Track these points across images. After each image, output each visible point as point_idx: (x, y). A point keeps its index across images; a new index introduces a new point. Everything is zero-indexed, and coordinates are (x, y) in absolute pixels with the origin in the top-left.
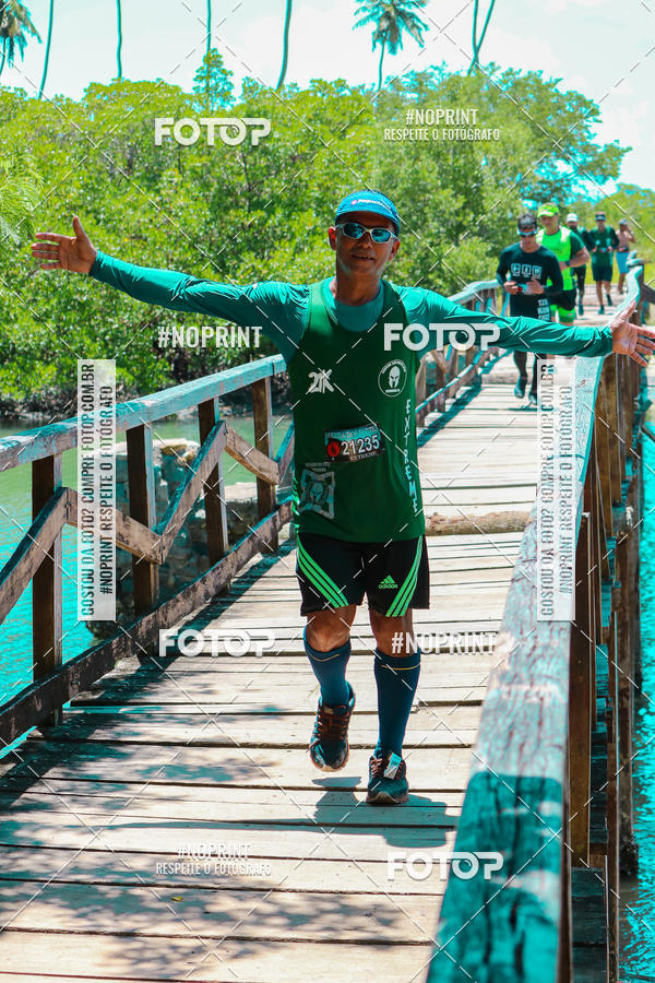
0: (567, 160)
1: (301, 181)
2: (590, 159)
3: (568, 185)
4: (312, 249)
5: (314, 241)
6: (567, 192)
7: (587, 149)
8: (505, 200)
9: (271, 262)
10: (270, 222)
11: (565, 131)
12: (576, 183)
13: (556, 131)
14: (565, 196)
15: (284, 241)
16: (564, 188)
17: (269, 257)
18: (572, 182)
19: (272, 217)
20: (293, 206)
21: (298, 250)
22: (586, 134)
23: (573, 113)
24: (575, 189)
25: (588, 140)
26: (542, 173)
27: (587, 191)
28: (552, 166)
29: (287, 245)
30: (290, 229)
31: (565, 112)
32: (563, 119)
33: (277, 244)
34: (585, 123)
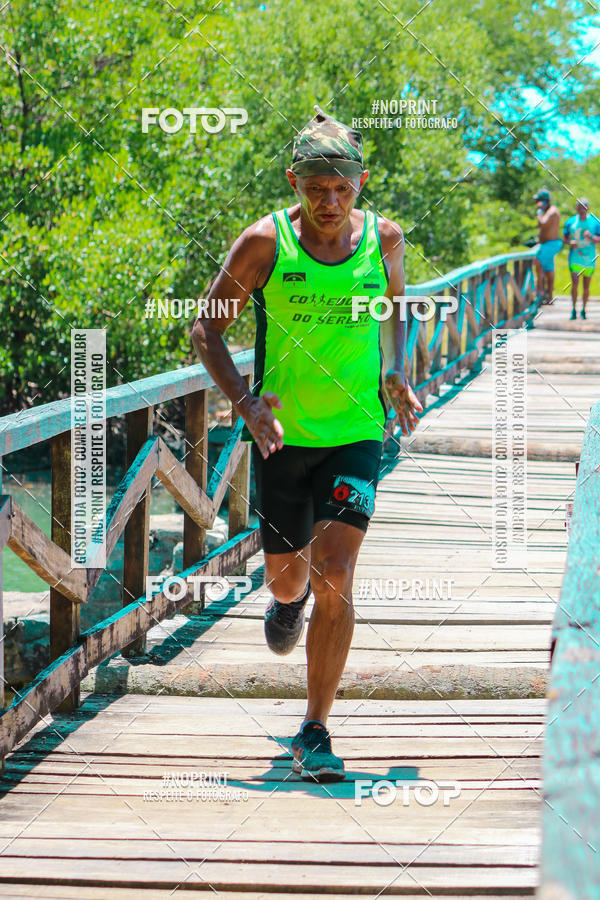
0: (542, 88)
1: (109, 100)
2: (579, 89)
3: (541, 131)
4: (121, 215)
5: (125, 202)
6: (539, 142)
7: (577, 71)
8: (437, 152)
9: (54, 232)
10: (58, 166)
11: (541, 40)
12: (554, 127)
13: (527, 40)
14: (536, 147)
15: (76, 199)
16: (535, 135)
17: (53, 225)
18: (548, 125)
19: (63, 158)
20: (96, 144)
21: (99, 216)
22: (576, 47)
23: (557, 10)
24: (551, 137)
25: (579, 57)
26: (502, 109)
27: (572, 142)
28: (517, 97)
29: (82, 206)
30: (87, 180)
31: (544, 8)
32: (540, 20)
33: (66, 203)
34: (575, 26)
